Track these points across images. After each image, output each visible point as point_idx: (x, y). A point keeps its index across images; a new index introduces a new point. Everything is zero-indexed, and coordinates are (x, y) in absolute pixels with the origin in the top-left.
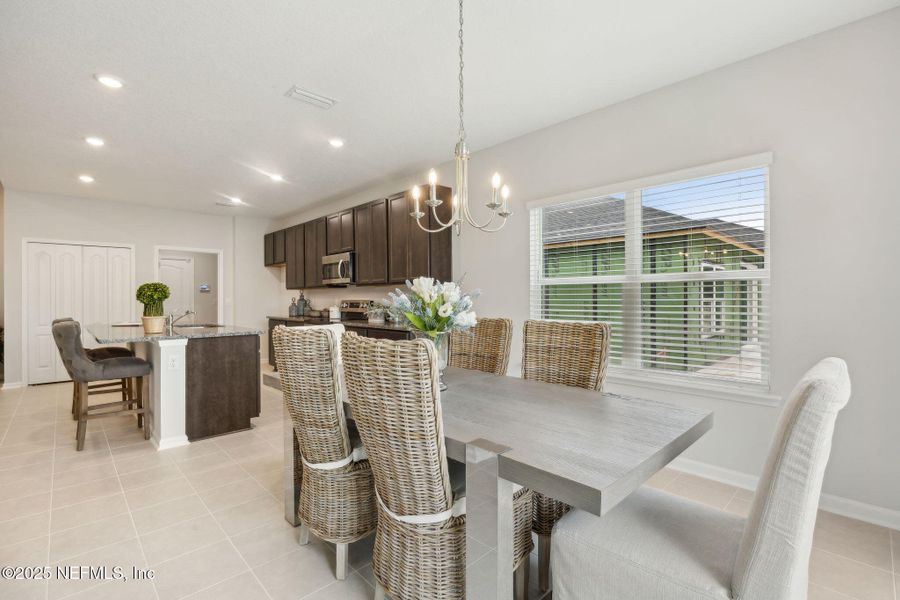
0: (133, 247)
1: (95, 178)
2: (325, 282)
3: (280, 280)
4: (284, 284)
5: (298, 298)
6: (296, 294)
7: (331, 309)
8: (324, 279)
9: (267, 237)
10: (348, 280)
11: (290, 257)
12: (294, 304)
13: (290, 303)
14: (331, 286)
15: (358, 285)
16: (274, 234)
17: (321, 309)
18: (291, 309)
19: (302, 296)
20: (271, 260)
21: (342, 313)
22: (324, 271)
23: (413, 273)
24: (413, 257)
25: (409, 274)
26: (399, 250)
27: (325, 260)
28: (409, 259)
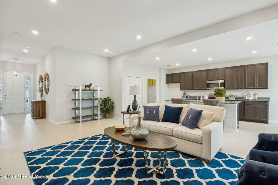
8: (208, 87)
9: (168, 75)
20: (171, 82)
22: (208, 85)
23: (259, 86)
24: (259, 82)
25: (256, 86)
26: (251, 80)
27: (208, 82)
28: (256, 82)
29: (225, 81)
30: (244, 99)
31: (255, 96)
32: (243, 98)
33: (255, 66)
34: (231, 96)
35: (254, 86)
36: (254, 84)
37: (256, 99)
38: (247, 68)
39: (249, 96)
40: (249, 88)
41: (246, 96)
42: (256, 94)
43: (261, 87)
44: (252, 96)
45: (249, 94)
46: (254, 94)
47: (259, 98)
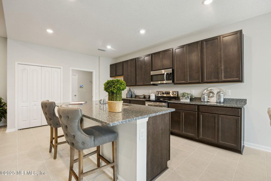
0: (62, 68)
1: (53, 30)
2: (152, 83)
7: (151, 95)
8: (152, 81)
9: (112, 66)
12: (128, 92)
15: (175, 84)
16: (116, 64)
19: (130, 89)
20: (114, 75)
22: (152, 78)
23: (225, 77)
24: (226, 68)
25: (221, 78)
26: (212, 66)
27: (152, 73)
28: (221, 70)
29: (173, 70)
30: (202, 100)
31: (220, 96)
32: (200, 99)
33: (219, 39)
34: (183, 95)
35: (218, 78)
36: (218, 73)
37: (222, 100)
38: (206, 45)
39: (210, 96)
40: (209, 81)
41: (206, 96)
42: (222, 93)
43: (230, 78)
44: (215, 95)
45: (211, 92)
46: (218, 93)
47: (227, 99)
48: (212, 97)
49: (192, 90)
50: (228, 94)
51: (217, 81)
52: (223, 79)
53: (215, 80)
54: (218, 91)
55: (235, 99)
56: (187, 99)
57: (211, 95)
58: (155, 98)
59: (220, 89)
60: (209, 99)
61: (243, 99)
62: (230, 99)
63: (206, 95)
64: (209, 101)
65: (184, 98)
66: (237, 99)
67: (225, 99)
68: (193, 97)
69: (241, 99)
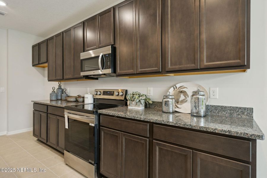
2: (82, 74)
3: (44, 76)
4: (47, 78)
5: (57, 87)
6: (56, 84)
7: (86, 96)
8: (82, 71)
9: (34, 48)
10: (109, 71)
11: (51, 58)
12: (54, 92)
13: (51, 91)
14: (87, 77)
15: (118, 76)
16: (39, 43)
17: (76, 95)
18: (51, 95)
19: (60, 86)
20: (37, 62)
21: (94, 99)
23: (209, 59)
25: (201, 60)
27: (83, 56)
28: (202, 42)
29: (113, 49)
31: (198, 100)
34: (133, 98)
37: (202, 111)
39: (180, 100)
40: (177, 67)
41: (171, 100)
42: (202, 93)
43: (221, 61)
44: (189, 99)
45: (181, 92)
46: (195, 93)
47: (213, 106)
48: (183, 101)
49: (149, 88)
50: (213, 97)
51: (194, 68)
52: (206, 63)
53: (188, 65)
54: (195, 89)
55: (228, 107)
56: (139, 106)
57: (182, 97)
58: (94, 102)
59: (200, 86)
60: (178, 106)
61: (245, 109)
62: (218, 106)
63: (171, 97)
64: (177, 110)
65: (133, 102)
66: (233, 107)
67: (207, 107)
68: (151, 102)
69: (240, 108)
